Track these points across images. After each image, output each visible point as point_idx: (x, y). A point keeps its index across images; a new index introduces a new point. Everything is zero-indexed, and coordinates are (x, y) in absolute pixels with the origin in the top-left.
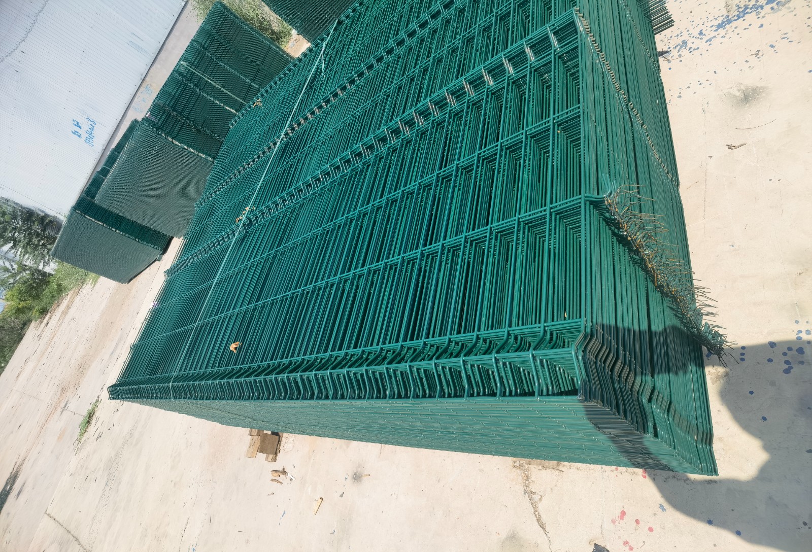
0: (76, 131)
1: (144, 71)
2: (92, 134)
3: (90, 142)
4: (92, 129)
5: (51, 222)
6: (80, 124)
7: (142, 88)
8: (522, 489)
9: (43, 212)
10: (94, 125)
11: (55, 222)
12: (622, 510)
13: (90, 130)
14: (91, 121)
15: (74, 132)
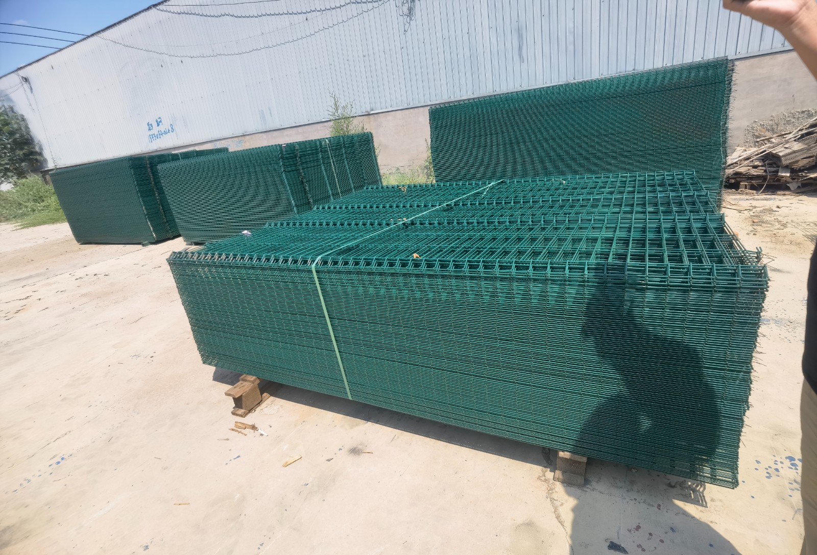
0: (151, 125)
1: (250, 131)
2: (161, 136)
3: (153, 139)
4: (165, 133)
5: (36, 160)
6: (161, 123)
7: (236, 139)
8: (545, 494)
9: (41, 149)
10: (170, 132)
11: (40, 163)
12: (638, 525)
13: (163, 132)
14: (172, 128)
15: (150, 124)
